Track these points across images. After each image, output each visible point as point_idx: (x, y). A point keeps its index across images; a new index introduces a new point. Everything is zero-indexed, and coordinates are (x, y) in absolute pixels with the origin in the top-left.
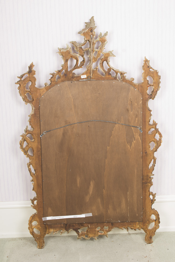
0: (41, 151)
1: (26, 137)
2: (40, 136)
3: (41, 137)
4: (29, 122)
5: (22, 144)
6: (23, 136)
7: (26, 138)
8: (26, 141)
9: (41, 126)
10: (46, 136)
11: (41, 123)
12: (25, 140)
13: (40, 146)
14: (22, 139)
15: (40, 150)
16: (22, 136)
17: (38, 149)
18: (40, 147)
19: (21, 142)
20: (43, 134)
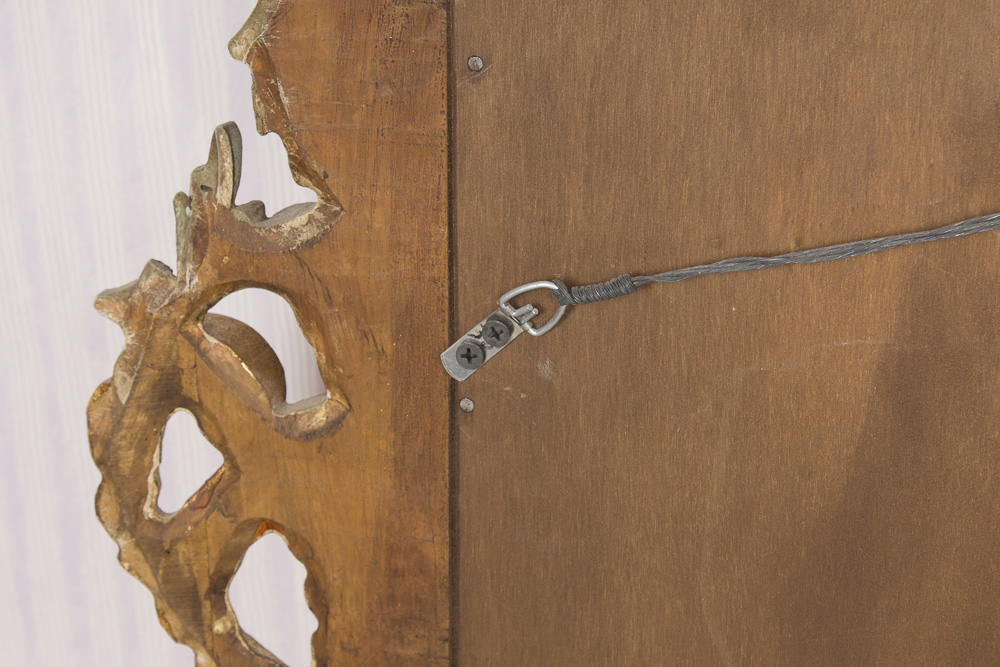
0: (454, 629)
1: (195, 343)
2: (449, 358)
3: (461, 373)
4: (244, 74)
5: (127, 458)
6: (146, 320)
7: (187, 356)
8: (187, 403)
9: (466, 165)
10: (545, 369)
11: (480, 104)
12: (168, 395)
13: (444, 534)
14: (129, 361)
15: (443, 596)
16: (127, 304)
17: (395, 573)
18: (437, 553)
19: (118, 412)
20: (499, 330)
